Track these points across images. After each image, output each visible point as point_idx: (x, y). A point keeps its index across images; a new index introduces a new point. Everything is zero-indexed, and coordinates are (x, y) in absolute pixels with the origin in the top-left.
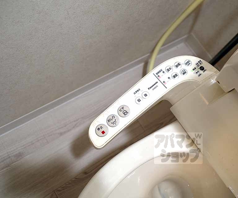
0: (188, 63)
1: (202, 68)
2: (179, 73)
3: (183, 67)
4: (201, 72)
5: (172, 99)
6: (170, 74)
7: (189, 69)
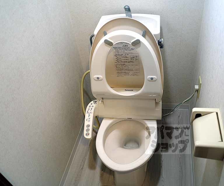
0: (92, 104)
1: (96, 102)
2: (92, 108)
3: (91, 105)
4: (96, 103)
5: (96, 114)
6: (90, 110)
7: (93, 105)
